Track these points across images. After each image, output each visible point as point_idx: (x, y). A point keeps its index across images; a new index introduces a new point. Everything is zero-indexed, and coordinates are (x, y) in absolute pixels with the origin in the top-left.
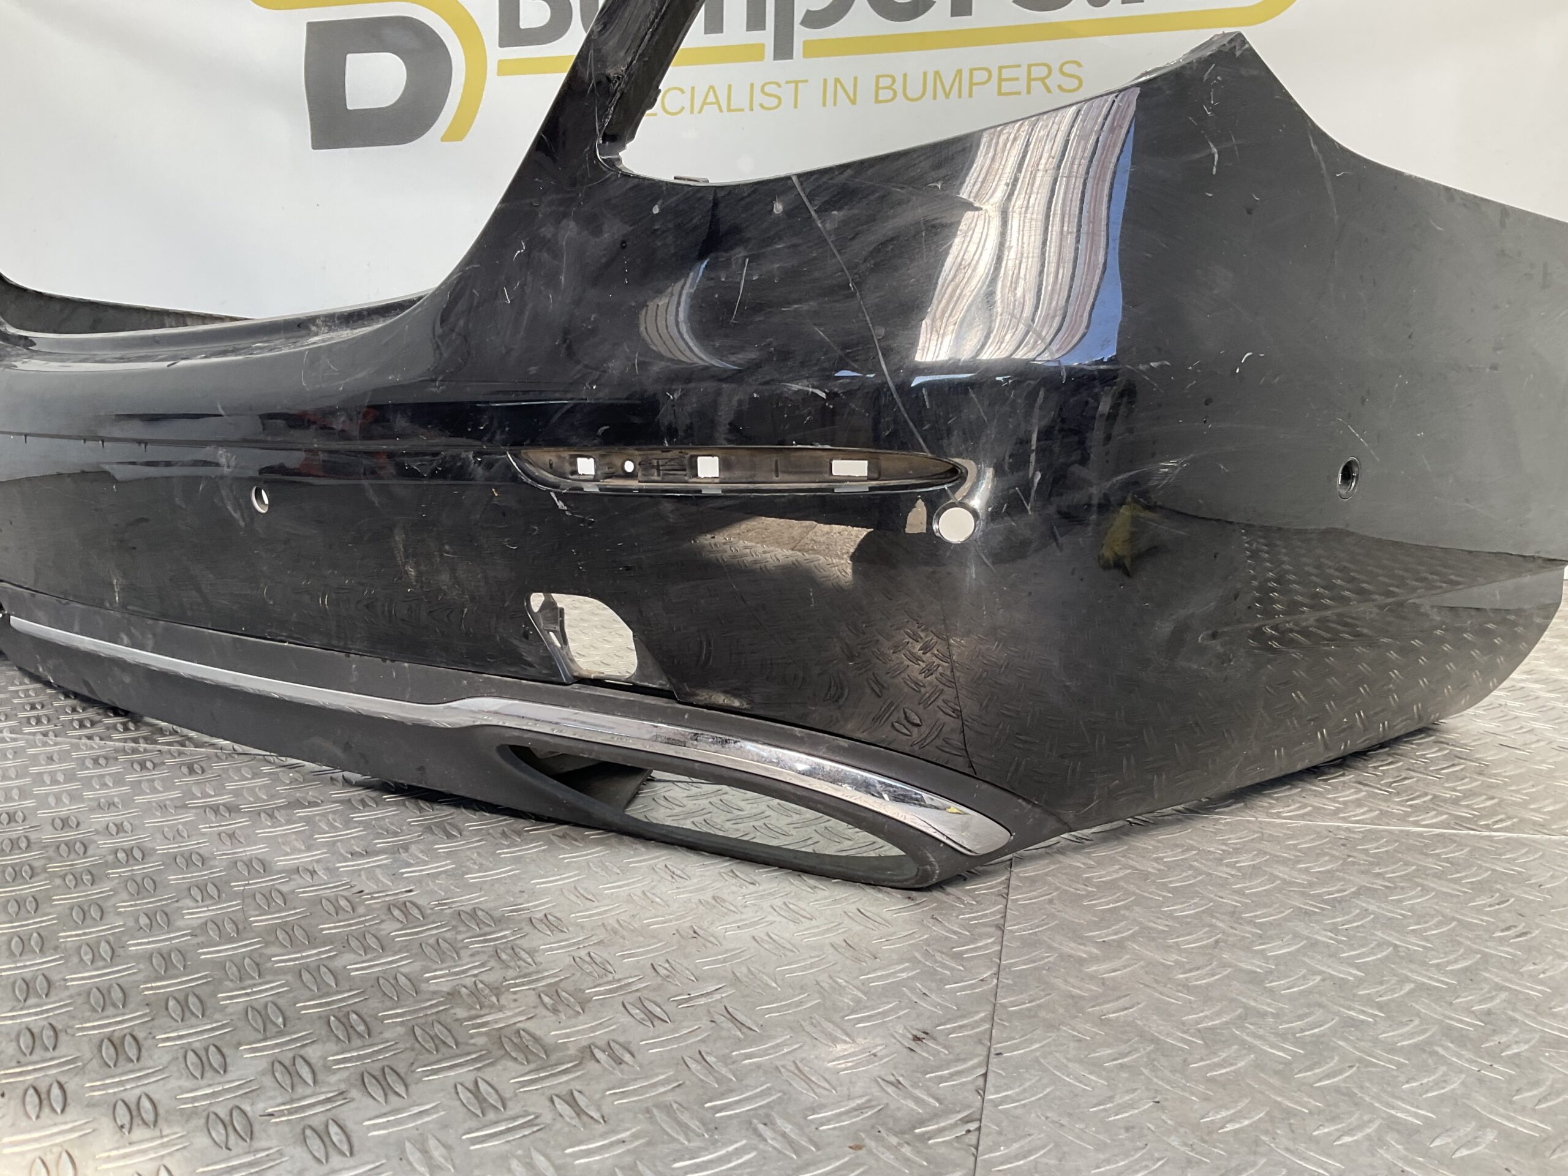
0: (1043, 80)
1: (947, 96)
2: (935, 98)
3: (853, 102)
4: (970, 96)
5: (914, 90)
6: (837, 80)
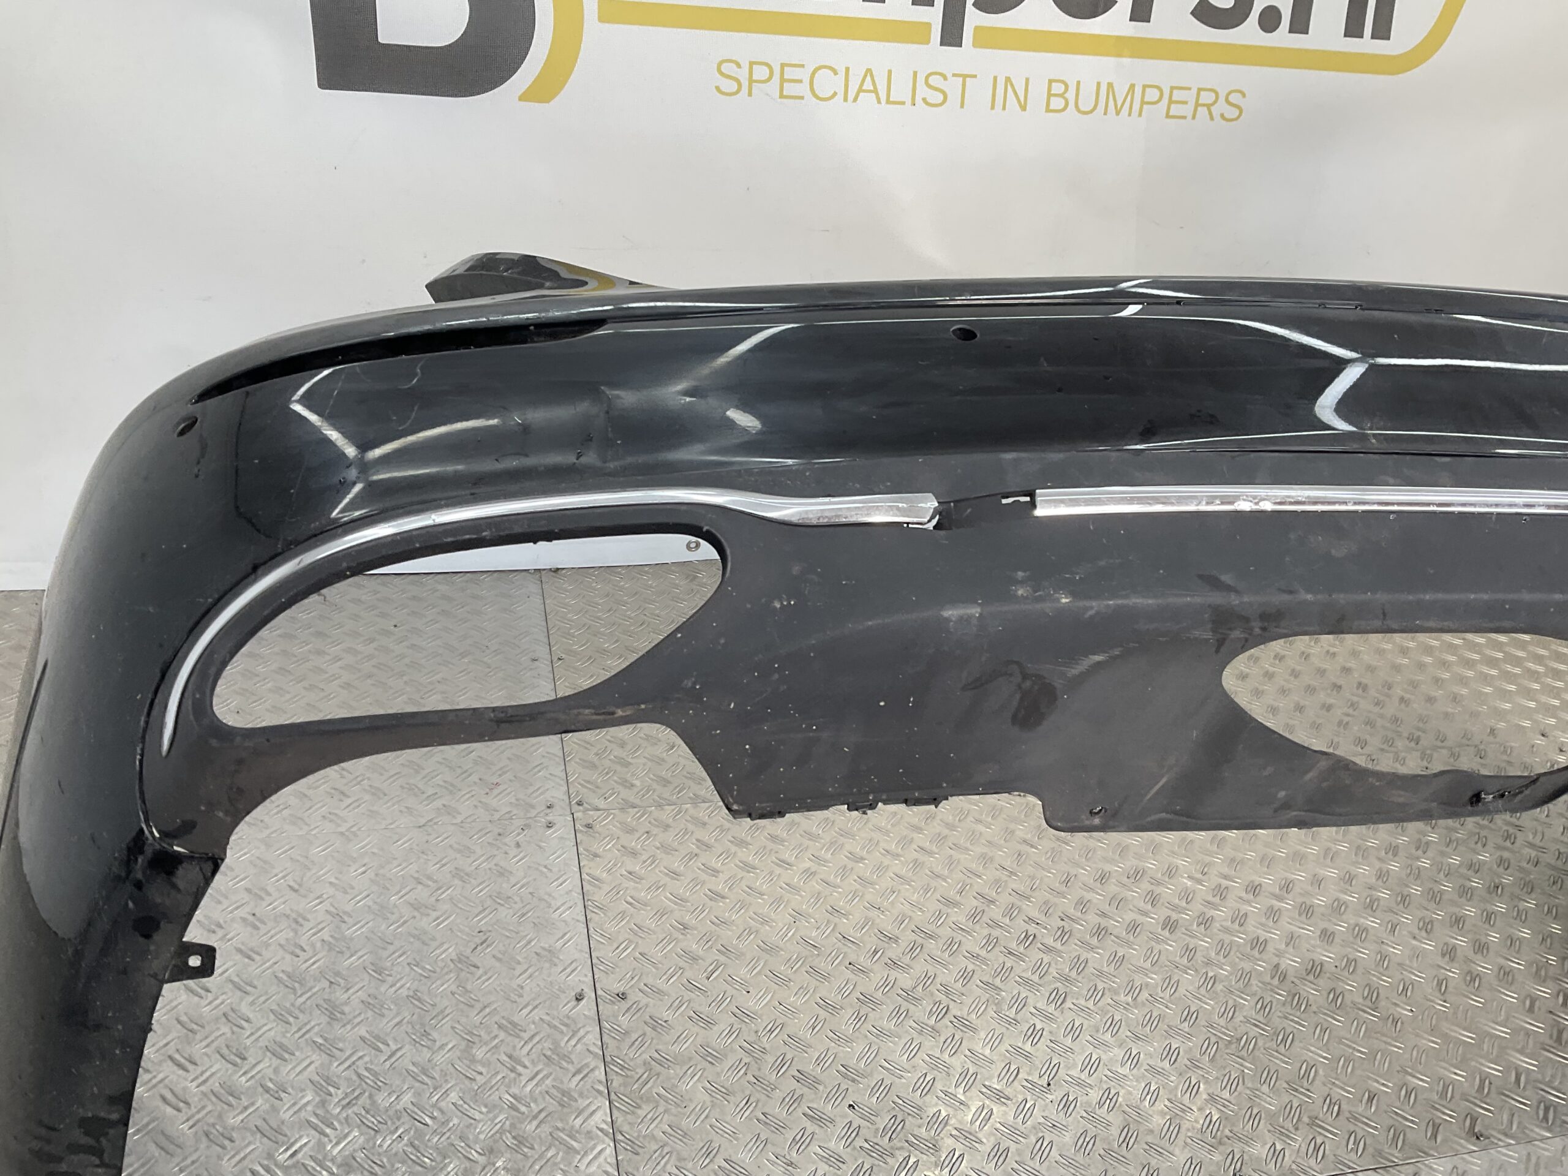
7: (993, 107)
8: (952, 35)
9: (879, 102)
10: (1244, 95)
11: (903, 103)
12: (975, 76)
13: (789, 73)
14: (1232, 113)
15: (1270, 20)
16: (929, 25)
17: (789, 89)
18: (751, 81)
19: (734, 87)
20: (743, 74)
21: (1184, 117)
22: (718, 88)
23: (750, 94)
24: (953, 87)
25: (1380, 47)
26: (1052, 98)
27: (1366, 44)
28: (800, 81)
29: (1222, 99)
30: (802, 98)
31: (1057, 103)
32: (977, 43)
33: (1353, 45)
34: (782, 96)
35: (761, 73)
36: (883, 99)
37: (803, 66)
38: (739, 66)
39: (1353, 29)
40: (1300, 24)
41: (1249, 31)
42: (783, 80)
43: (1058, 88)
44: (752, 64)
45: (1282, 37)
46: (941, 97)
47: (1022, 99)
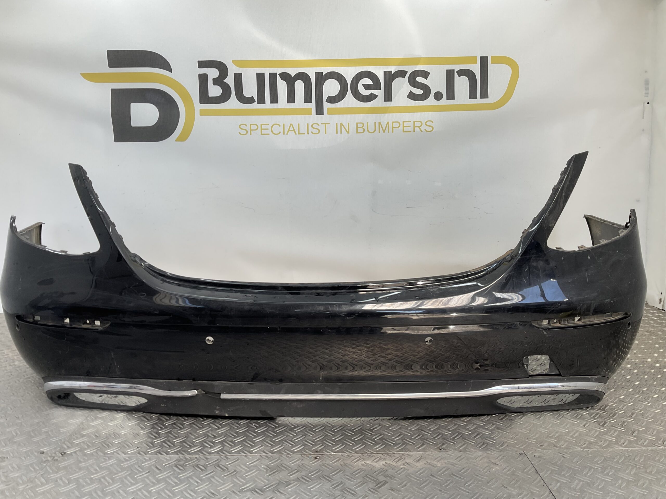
0: (419, 127)
1: (384, 132)
2: (379, 132)
3: (348, 132)
4: (393, 132)
5: (372, 129)
6: (341, 124)
7: (337, 133)
8: (320, 111)
9: (296, 134)
10: (433, 122)
12: (329, 124)
13: (263, 127)
14: (430, 129)
15: (438, 96)
16: (311, 109)
17: (264, 132)
18: (251, 130)
20: (248, 128)
21: (411, 132)
22: (240, 133)
23: (251, 134)
24: (322, 128)
25: (485, 101)
26: (358, 129)
27: (479, 100)
28: (268, 129)
29: (424, 124)
30: (269, 134)
31: (360, 130)
32: (329, 113)
33: (473, 101)
34: (262, 134)
35: (254, 127)
36: (297, 132)
37: (268, 124)
38: (246, 126)
39: (473, 95)
40: (451, 95)
41: (431, 101)
42: (262, 129)
43: (360, 125)
44: (251, 125)
45: (444, 101)
46: (318, 131)
47: (347, 130)
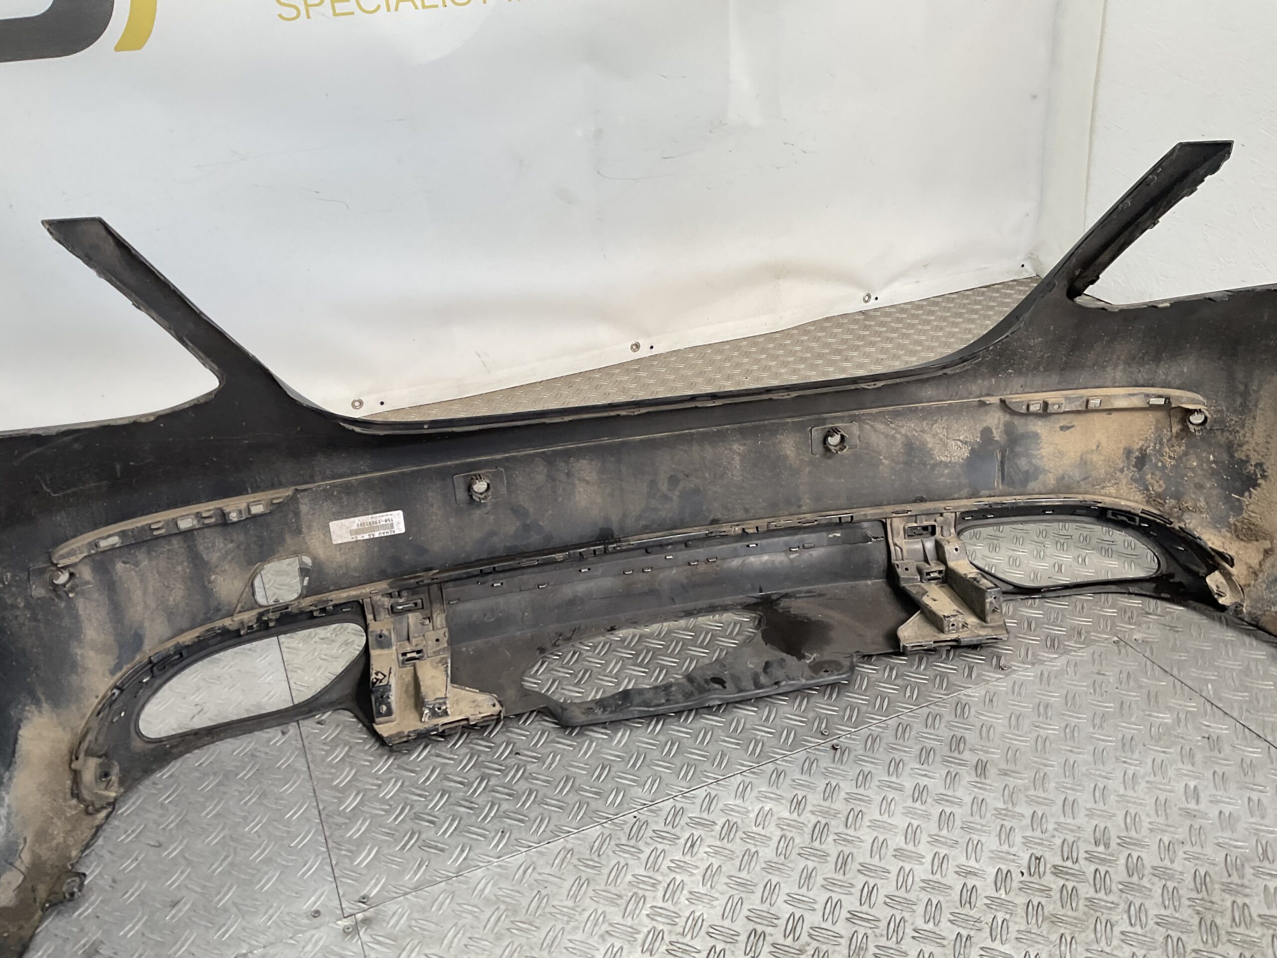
9: (416, 8)
11: (436, 6)
18: (307, 6)
19: (294, 13)
20: (299, 3)
22: (280, 16)
23: (309, 17)
30: (352, 13)
34: (335, 14)
36: (419, 5)
